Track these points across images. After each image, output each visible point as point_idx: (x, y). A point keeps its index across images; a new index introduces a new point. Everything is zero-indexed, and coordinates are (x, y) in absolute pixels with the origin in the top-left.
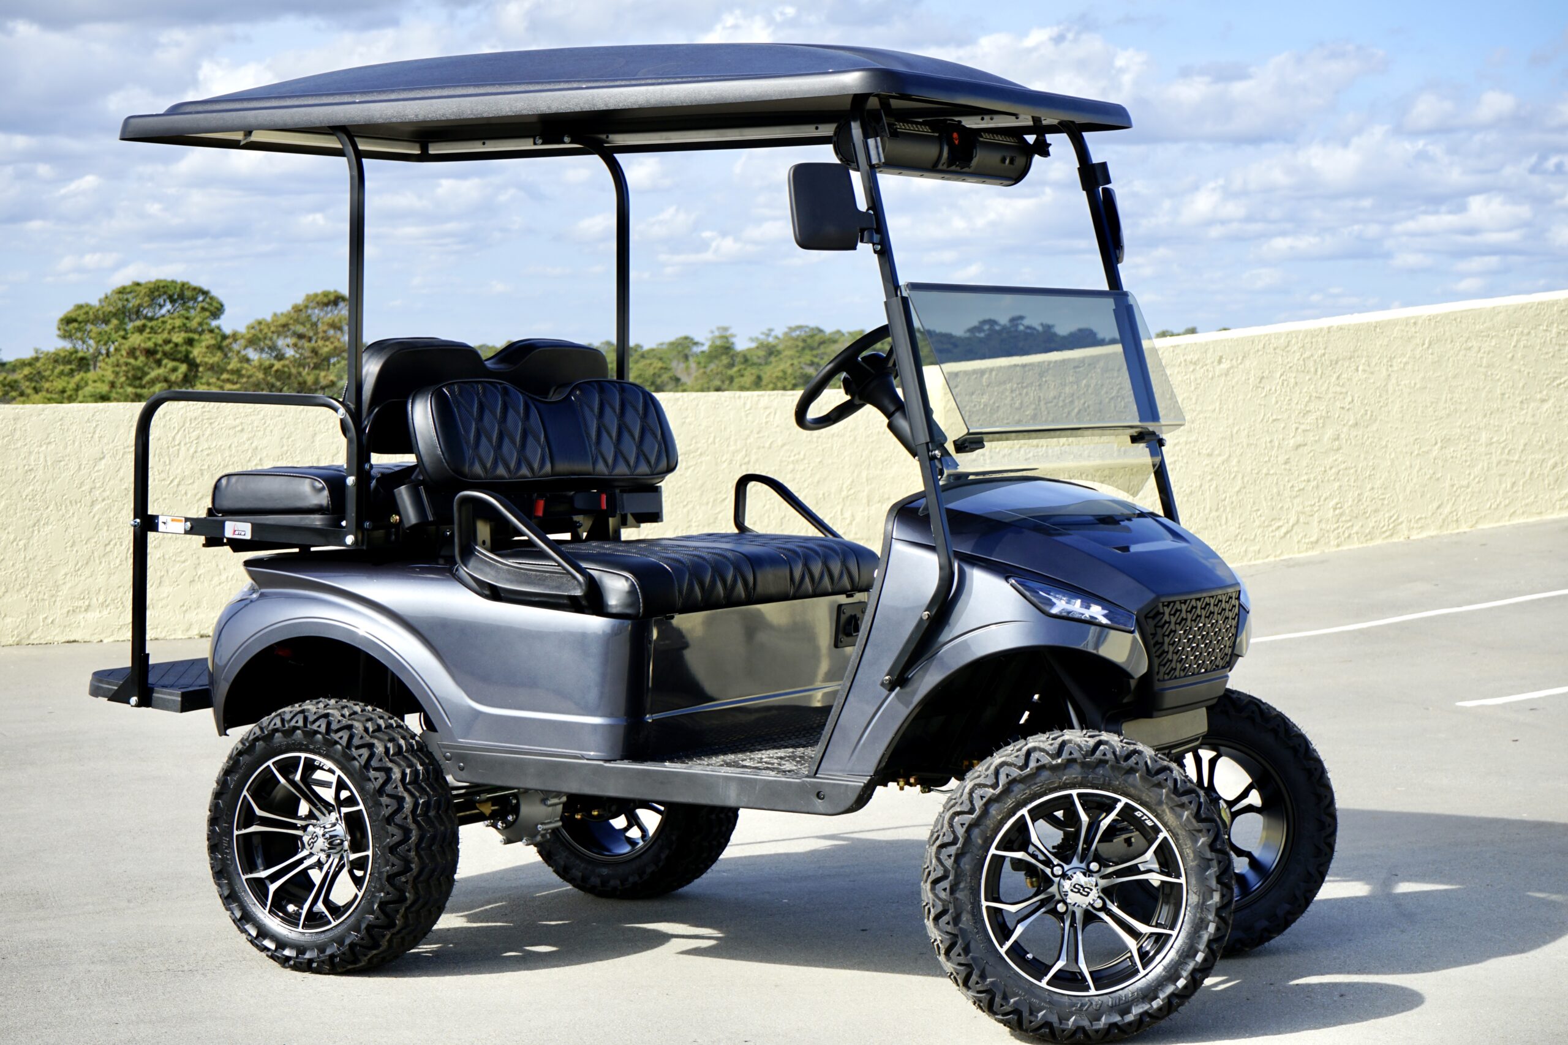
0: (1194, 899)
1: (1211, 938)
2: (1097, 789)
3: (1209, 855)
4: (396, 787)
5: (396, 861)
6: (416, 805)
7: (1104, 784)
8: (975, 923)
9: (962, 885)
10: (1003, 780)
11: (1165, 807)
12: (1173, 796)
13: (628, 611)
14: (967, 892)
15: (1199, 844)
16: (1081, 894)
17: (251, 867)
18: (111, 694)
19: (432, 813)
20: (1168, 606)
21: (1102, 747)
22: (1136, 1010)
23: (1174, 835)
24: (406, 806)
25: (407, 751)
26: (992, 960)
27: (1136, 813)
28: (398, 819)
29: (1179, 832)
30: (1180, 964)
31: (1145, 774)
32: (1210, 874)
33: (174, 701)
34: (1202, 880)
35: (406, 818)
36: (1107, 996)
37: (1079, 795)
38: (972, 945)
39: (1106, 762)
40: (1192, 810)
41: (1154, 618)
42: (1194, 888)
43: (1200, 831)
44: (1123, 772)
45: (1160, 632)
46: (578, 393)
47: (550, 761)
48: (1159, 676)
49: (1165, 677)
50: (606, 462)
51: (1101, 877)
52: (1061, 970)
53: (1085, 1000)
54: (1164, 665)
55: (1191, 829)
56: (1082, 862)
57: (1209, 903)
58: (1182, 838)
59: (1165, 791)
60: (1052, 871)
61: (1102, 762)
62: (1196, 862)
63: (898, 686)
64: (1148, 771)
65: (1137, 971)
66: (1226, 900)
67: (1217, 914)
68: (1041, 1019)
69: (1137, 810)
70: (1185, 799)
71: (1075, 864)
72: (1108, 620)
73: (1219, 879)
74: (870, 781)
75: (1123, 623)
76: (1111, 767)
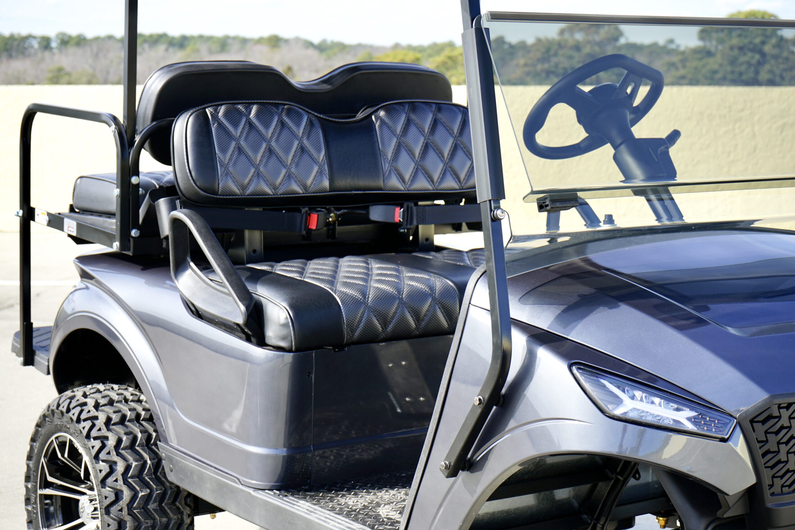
4: (116, 481)
6: (134, 497)
13: (283, 344)
19: (152, 506)
20: (788, 408)
24: (124, 497)
28: (114, 509)
41: (764, 422)
45: (773, 439)
46: (382, 113)
47: (219, 480)
48: (772, 490)
49: (785, 490)
50: (401, 178)
54: (782, 477)
63: (463, 470)
72: (694, 424)
75: (716, 428)
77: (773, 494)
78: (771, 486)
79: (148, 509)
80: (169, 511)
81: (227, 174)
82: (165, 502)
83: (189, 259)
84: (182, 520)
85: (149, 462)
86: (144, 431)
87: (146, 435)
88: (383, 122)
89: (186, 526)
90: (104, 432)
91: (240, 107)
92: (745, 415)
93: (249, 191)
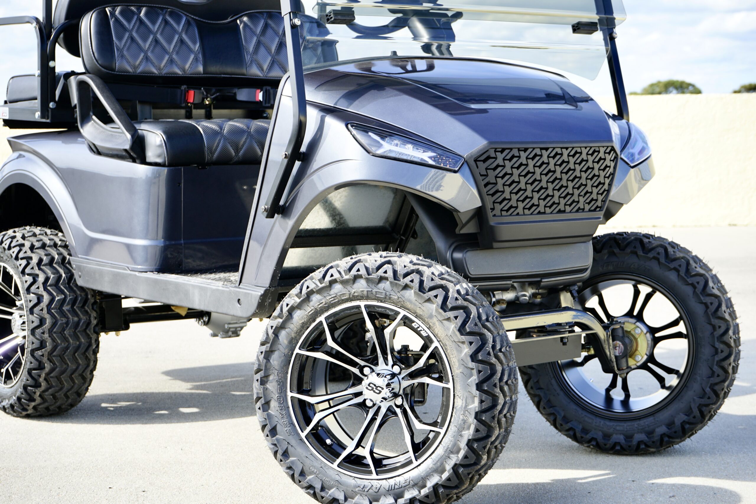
0: (459, 402)
1: (471, 437)
2: (381, 302)
3: (472, 365)
4: (38, 288)
5: (35, 340)
6: (52, 301)
7: (386, 297)
8: (281, 409)
9: (271, 378)
10: (304, 291)
11: (435, 320)
12: (441, 311)
13: (158, 160)
14: (275, 384)
16: (374, 392)
20: (502, 152)
21: (386, 266)
22: (408, 495)
23: (444, 346)
24: (44, 300)
26: (293, 442)
27: (413, 324)
28: (36, 310)
29: (447, 343)
30: (445, 459)
31: (417, 290)
32: (471, 381)
34: (466, 386)
35: (42, 310)
36: (384, 481)
37: (366, 307)
38: (278, 428)
39: (386, 279)
40: (456, 323)
41: (484, 161)
42: (459, 393)
43: (463, 343)
44: (401, 288)
45: (492, 174)
46: (245, 19)
47: (114, 271)
48: (494, 213)
49: (504, 213)
50: (261, 68)
51: (403, 378)
52: (350, 455)
53: (366, 482)
54: (501, 203)
55: (456, 340)
56: (387, 364)
57: (470, 407)
58: (448, 347)
59: (435, 306)
60: (362, 372)
61: (381, 279)
62: (461, 370)
63: (278, 214)
64: (421, 288)
65: (410, 462)
66: (485, 406)
67: (476, 418)
68: (330, 496)
69: (413, 322)
70: (451, 314)
71: (381, 367)
72: (434, 161)
73: (479, 387)
74: (266, 291)
75: (450, 164)
76: (391, 283)
77: (494, 215)
78: (493, 209)
79: (63, 310)
80: (79, 313)
81: (122, 56)
82: (77, 305)
83: (91, 114)
84: (90, 320)
85: (64, 275)
86: (60, 254)
87: (61, 257)
88: (245, 25)
89: (93, 326)
90: (29, 254)
91: (133, 8)
92: (470, 156)
93: (139, 70)
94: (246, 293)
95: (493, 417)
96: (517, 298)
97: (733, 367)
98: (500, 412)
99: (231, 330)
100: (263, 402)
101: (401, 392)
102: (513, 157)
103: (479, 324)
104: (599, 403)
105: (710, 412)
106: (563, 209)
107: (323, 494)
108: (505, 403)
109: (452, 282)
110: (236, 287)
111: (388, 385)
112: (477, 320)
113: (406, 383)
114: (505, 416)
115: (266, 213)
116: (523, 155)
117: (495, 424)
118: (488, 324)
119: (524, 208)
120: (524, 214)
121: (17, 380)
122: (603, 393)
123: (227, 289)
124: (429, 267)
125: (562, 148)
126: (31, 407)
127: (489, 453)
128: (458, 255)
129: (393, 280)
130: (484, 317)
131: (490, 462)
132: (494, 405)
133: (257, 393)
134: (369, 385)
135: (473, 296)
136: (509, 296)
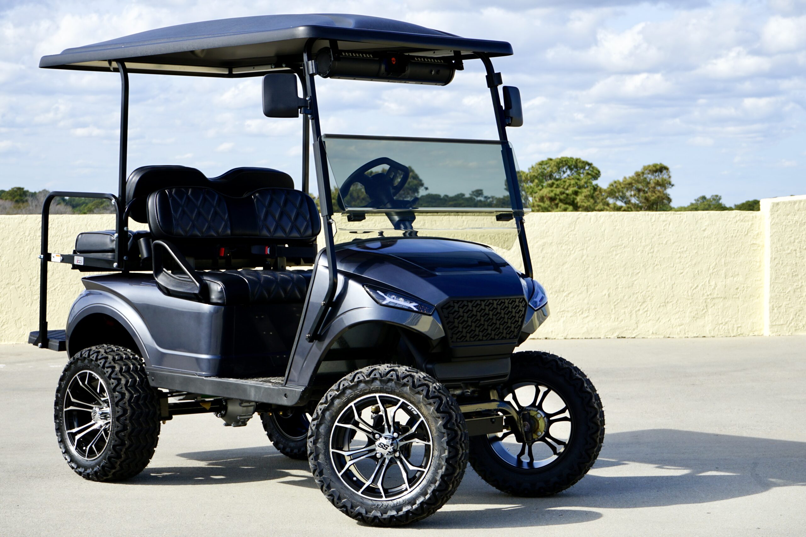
0: (436, 453)
1: (443, 473)
2: (389, 394)
3: (443, 430)
7: (391, 391)
8: (326, 460)
9: (320, 440)
10: (341, 387)
11: (422, 404)
12: (425, 399)
13: (220, 302)
14: (322, 444)
15: (439, 424)
16: (383, 448)
17: (71, 427)
18: (34, 342)
20: (457, 303)
21: (392, 373)
22: (405, 509)
23: (427, 420)
25: (133, 370)
26: (333, 479)
27: (408, 407)
29: (429, 418)
30: (428, 487)
31: (411, 387)
32: (443, 440)
33: (56, 345)
34: (440, 443)
36: (390, 501)
37: (379, 397)
38: (324, 471)
39: (392, 380)
40: (435, 406)
41: (447, 308)
42: (436, 447)
43: (439, 418)
44: (401, 385)
45: (451, 316)
46: (257, 195)
47: (184, 376)
48: (452, 340)
49: (458, 340)
50: (269, 231)
51: (399, 441)
52: (369, 486)
53: (379, 503)
54: (456, 334)
55: (435, 416)
56: (390, 432)
57: (443, 455)
58: (430, 421)
59: (422, 396)
60: (374, 436)
61: (390, 380)
62: (437, 434)
63: (316, 340)
64: (414, 386)
65: (406, 490)
66: (452, 454)
67: (446, 462)
68: (357, 511)
69: (409, 406)
70: (431, 401)
71: (387, 433)
72: (417, 308)
73: (448, 443)
74: (305, 389)
75: (426, 310)
76: (395, 382)
77: (453, 342)
78: (452, 338)
79: (139, 403)
81: (178, 225)
83: (163, 267)
85: (138, 379)
88: (258, 199)
91: (183, 189)
92: (438, 306)
94: (291, 390)
95: (456, 462)
96: (463, 394)
97: (600, 438)
98: (460, 459)
99: (242, 420)
100: (315, 455)
101: (398, 449)
102: (464, 306)
103: (448, 407)
104: (514, 464)
105: (585, 467)
106: (493, 337)
107: (352, 510)
108: (463, 454)
109: (431, 382)
110: (282, 386)
111: (392, 444)
112: (447, 405)
113: (401, 444)
114: (462, 462)
115: (309, 340)
116: (470, 304)
117: (457, 466)
118: (453, 407)
119: (470, 337)
120: (470, 341)
121: (100, 454)
122: (516, 457)
123: (277, 388)
124: (417, 373)
125: (493, 300)
126: (112, 473)
127: (453, 483)
128: (429, 366)
129: (396, 381)
130: (450, 403)
131: (453, 490)
132: (457, 454)
133: (311, 450)
134: (380, 444)
135: (443, 391)
136: (458, 392)
